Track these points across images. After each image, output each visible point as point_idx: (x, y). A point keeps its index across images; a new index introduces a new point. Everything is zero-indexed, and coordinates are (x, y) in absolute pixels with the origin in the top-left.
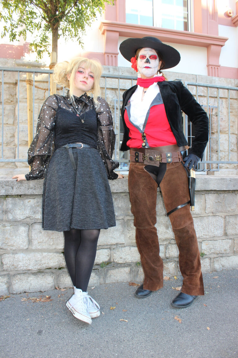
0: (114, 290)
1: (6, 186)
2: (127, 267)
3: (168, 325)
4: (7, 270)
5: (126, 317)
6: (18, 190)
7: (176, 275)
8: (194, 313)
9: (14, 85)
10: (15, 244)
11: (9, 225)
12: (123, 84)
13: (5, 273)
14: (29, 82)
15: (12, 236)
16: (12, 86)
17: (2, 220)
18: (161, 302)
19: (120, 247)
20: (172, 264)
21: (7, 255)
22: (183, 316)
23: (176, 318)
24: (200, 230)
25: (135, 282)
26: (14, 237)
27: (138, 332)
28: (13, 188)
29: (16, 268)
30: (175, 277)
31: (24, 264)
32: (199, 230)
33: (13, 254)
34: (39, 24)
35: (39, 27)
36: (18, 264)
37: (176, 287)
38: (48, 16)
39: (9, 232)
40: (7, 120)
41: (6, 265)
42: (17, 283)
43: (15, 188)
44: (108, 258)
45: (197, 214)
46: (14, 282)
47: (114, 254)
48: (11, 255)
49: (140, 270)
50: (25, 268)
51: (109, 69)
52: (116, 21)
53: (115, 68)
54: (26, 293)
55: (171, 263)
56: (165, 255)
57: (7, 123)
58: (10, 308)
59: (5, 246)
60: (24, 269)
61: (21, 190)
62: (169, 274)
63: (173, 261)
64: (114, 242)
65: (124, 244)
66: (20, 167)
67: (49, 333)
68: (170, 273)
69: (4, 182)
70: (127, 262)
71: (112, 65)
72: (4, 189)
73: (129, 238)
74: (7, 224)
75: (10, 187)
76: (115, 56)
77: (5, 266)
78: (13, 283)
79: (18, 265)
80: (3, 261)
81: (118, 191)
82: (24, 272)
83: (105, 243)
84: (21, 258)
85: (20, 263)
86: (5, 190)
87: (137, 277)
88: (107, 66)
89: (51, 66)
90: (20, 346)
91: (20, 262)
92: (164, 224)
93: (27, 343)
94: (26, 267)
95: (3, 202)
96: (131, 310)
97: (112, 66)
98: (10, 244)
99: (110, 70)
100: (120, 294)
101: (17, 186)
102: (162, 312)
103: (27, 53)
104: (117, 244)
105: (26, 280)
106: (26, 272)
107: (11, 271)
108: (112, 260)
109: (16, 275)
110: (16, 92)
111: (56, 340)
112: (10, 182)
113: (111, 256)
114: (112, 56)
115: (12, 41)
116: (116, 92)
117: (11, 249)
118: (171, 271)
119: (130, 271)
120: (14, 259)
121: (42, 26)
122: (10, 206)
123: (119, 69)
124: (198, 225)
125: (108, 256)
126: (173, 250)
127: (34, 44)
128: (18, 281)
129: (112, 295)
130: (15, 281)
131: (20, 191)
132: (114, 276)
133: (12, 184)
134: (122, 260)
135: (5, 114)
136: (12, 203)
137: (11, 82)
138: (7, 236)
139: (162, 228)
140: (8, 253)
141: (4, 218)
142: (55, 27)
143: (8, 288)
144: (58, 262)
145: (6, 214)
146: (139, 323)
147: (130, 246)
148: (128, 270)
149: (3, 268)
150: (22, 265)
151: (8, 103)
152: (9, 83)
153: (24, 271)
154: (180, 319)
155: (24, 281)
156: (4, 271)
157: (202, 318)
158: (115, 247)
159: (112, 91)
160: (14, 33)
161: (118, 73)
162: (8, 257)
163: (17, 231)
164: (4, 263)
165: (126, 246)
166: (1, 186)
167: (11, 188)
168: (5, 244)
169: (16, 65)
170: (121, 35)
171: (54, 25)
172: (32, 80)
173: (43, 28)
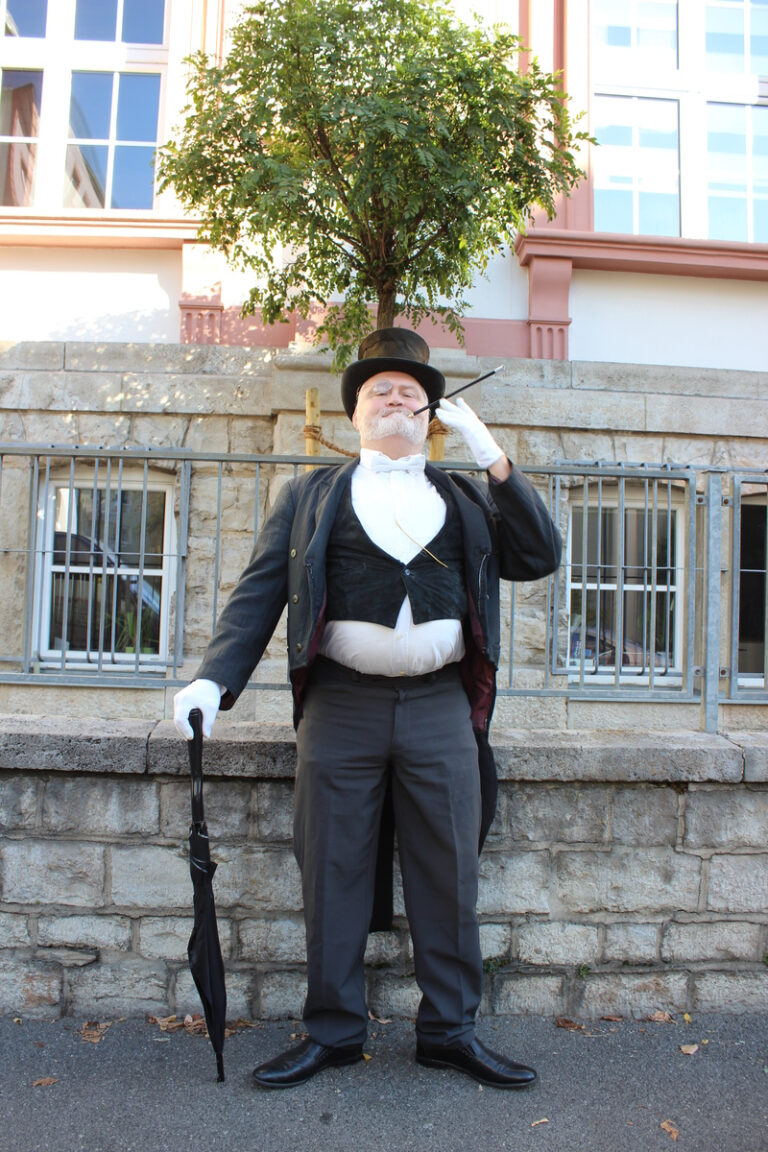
0: (514, 1035)
1: (260, 754)
2: (552, 975)
3: (640, 1140)
4: (249, 960)
5: (536, 1106)
6: (287, 767)
7: (690, 1010)
8: (719, 1119)
9: (268, 421)
10: (273, 897)
11: (262, 849)
12: (583, 414)
13: (245, 965)
14: (313, 434)
15: (268, 877)
16: (261, 423)
17: (246, 836)
18: (634, 1079)
19: (536, 921)
20: (680, 979)
21: (253, 923)
22: (685, 1123)
23: (664, 1125)
24: (763, 890)
25: (574, 1020)
26: (272, 881)
27: (560, 1145)
28: (275, 761)
29: (271, 955)
30: (687, 1017)
31: (291, 948)
32: (760, 890)
33: (267, 920)
34: (342, 275)
35: (342, 281)
36: (276, 946)
37: (684, 1044)
38: (367, 261)
39: (260, 866)
40: (246, 521)
41: (248, 945)
42: (272, 993)
43: (279, 760)
44: (505, 948)
45: (753, 847)
46: (265, 989)
47: (521, 941)
48: (262, 923)
49: (588, 987)
50: (293, 957)
51: (541, 368)
52: (566, 226)
53: (560, 365)
54: (294, 1022)
55: (677, 977)
56: (660, 953)
57: (245, 528)
58: (255, 1052)
59: (250, 899)
60: (290, 961)
62: (670, 1007)
63: (683, 970)
64: (520, 906)
65: (547, 914)
67: (347, 1121)
68: (672, 1004)
69: (256, 744)
70: (555, 962)
71: (551, 357)
72: (255, 763)
73: (563, 901)
74: (256, 847)
75: (268, 759)
76: (561, 331)
77: (245, 949)
78: (262, 994)
79: (277, 949)
80: (242, 935)
81: (536, 778)
82: (290, 967)
83: (499, 909)
84: (285, 932)
85: (283, 945)
86: (256, 766)
87: (580, 1006)
88: (535, 361)
90: (283, 1142)
91: (282, 941)
92: (658, 868)
93: (297, 1138)
94: (296, 954)
95: (250, 793)
96: (551, 1090)
97: (550, 361)
98: (260, 896)
99: (546, 373)
100: (529, 1045)
101: (284, 757)
102: (632, 1106)
104: (528, 914)
105: (294, 988)
106: (297, 967)
107: (260, 962)
108: (514, 955)
109: (271, 973)
110: (272, 442)
111: (364, 1139)
112: (268, 747)
113: (511, 944)
114: (550, 330)
115: (268, 323)
116: (560, 437)
117: (263, 909)
118: (676, 997)
119: (562, 987)
120: (268, 934)
121: (350, 279)
122: (266, 803)
123: (571, 368)
124: (757, 877)
125: (505, 943)
126: (683, 939)
127: (330, 326)
128: (274, 989)
129: (507, 1048)
130: (268, 988)
132: (519, 997)
133: (272, 751)
134: (539, 956)
135: (241, 502)
136: (271, 797)
137: (259, 412)
138: (255, 875)
139: (652, 878)
140: (255, 918)
141: (250, 832)
142: (386, 287)
143: (251, 1003)
144: (375, 948)
145: (255, 822)
146: (567, 1126)
147: (564, 921)
148: (555, 984)
149: (242, 953)
150: (287, 951)
151: (250, 473)
152: (256, 417)
153: (291, 964)
154: (673, 1130)
155: (289, 991)
156: (243, 960)
157: (736, 1136)
158: (523, 920)
159: (548, 435)
160: (275, 303)
161: (569, 380)
162: (255, 927)
163: (280, 865)
164: (244, 941)
165: (554, 921)
166: (248, 755)
167: (272, 760)
168: (248, 896)
169: (274, 367)
170: (579, 265)
171: (384, 282)
172: (320, 428)
173: (353, 285)
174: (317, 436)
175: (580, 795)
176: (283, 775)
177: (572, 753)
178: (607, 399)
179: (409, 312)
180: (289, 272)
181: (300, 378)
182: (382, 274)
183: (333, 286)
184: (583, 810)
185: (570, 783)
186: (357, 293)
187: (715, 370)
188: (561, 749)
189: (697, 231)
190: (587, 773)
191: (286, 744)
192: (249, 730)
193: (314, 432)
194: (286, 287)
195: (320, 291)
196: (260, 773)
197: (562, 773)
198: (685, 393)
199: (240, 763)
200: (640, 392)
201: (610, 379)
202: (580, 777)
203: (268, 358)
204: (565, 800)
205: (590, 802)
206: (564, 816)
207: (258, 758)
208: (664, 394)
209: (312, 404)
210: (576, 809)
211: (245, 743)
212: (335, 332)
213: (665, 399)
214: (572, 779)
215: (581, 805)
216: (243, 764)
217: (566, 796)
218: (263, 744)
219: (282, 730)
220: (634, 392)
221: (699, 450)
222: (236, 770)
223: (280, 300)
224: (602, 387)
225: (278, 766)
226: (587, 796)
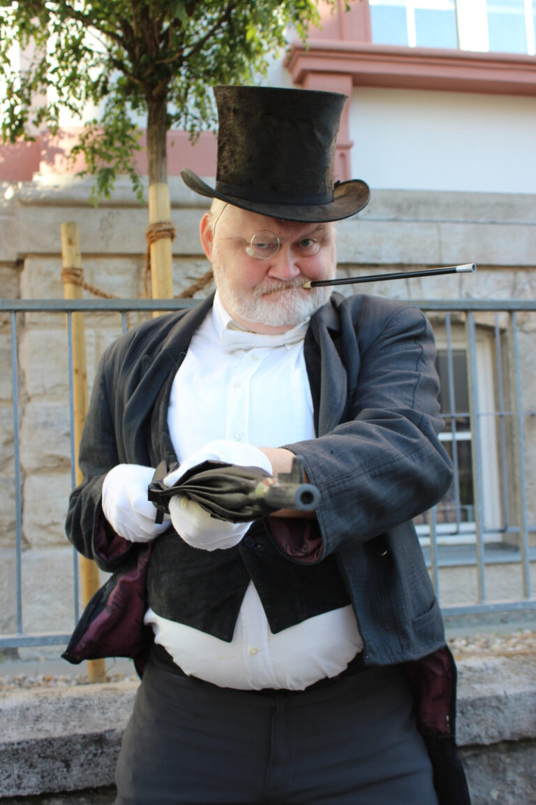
1: (44, 758)
6: (87, 772)
9: (13, 268)
12: (373, 247)
14: (73, 278)
16: (6, 270)
28: (67, 765)
34: (98, 82)
35: (99, 89)
38: (132, 58)
43: (75, 763)
52: (341, 37)
61: (99, 770)
66: (39, 546)
69: (37, 743)
72: (38, 773)
75: (58, 764)
76: (343, 156)
86: (39, 776)
89: (153, 234)
101: (82, 757)
103: (48, 163)
112: (56, 745)
121: (109, 87)
127: (86, 145)
131: (96, 775)
133: (63, 750)
137: (3, 257)
142: (155, 92)
160: (17, 116)
166: (26, 761)
167: (63, 765)
169: (18, 204)
170: (361, 81)
171: (153, 86)
172: (81, 270)
173: (113, 95)
174: (79, 280)
175: (508, 760)
176: (81, 786)
177: (494, 703)
178: (398, 230)
179: (186, 123)
180: (33, 76)
181: (50, 215)
182: (152, 74)
183: (87, 96)
184: (514, 783)
185: (494, 746)
186: (119, 103)
187: (509, 195)
188: (480, 699)
189: (475, 41)
190: (516, 729)
191: (84, 737)
192: (23, 713)
193: (74, 275)
194: (30, 94)
195: (72, 100)
196: (47, 786)
197: (483, 734)
198: (482, 220)
199: (14, 776)
200: (431, 221)
201: (399, 208)
202: (507, 736)
203: (9, 193)
204: (489, 770)
205: (522, 769)
206: (488, 794)
207: (42, 765)
208: (457, 222)
209: (70, 242)
210: (504, 781)
211: (19, 744)
212: (94, 151)
213: (460, 228)
214: (497, 740)
215: (510, 776)
216: (19, 777)
217: (490, 765)
218: (49, 742)
219: (73, 707)
220: (426, 221)
221: (499, 282)
222: (8, 787)
223: (22, 113)
224: (391, 216)
225: (74, 772)
226: (517, 760)
